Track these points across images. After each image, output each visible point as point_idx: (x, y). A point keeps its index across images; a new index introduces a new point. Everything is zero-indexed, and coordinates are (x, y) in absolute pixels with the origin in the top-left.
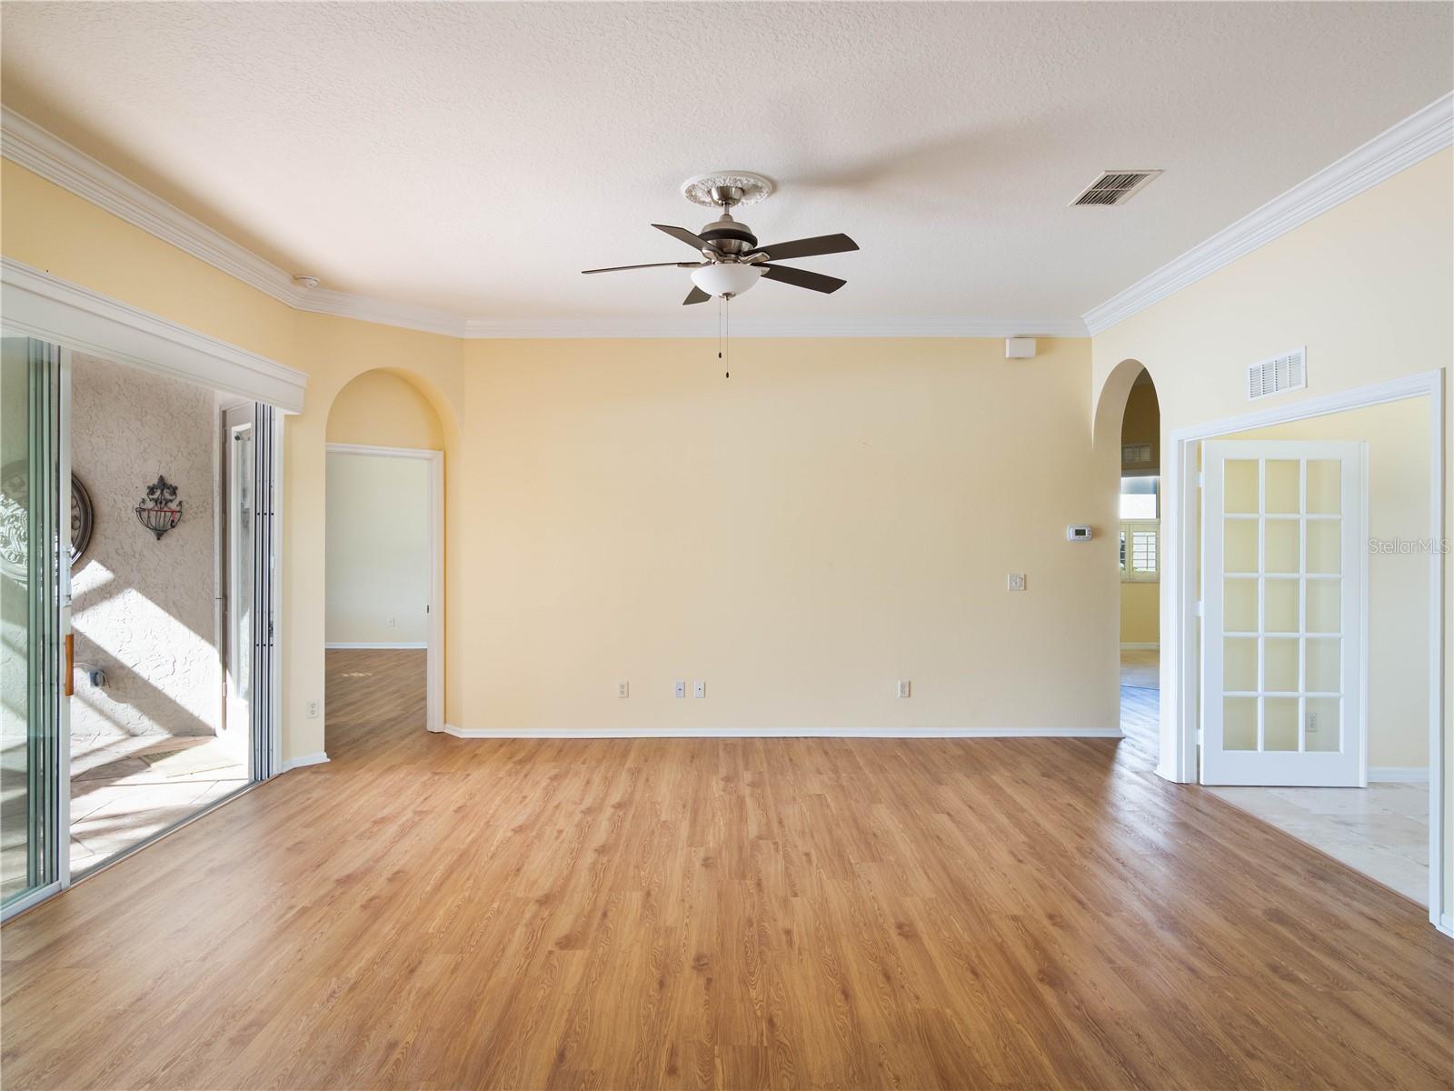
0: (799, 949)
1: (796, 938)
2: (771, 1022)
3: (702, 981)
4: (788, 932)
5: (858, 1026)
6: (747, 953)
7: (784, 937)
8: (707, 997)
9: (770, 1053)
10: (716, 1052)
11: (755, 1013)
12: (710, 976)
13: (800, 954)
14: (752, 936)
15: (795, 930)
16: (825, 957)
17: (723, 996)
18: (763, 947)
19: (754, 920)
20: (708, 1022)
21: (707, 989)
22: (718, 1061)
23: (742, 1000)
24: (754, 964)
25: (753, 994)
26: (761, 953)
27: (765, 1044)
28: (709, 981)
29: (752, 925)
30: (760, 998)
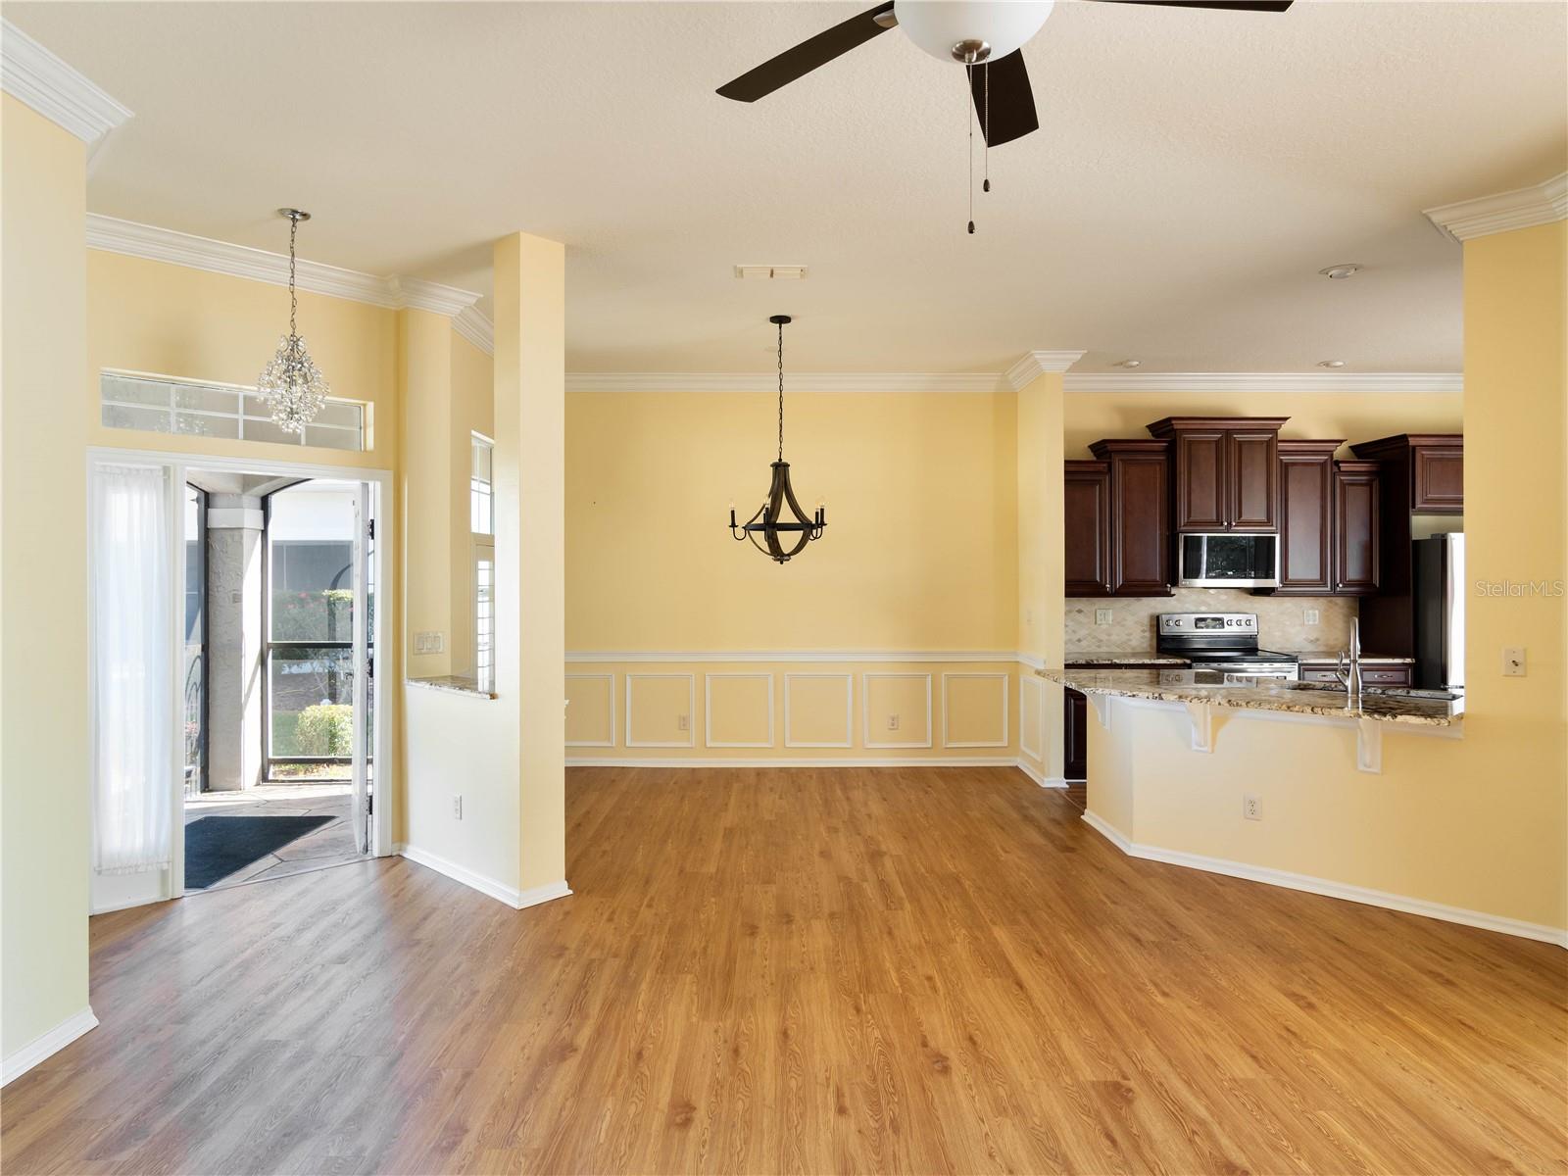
0: (828, 1087)
1: (831, 1100)
2: (858, 1010)
3: (932, 1044)
4: (842, 1111)
5: (782, 1008)
6: (891, 1079)
7: (847, 1102)
8: (921, 1029)
9: (857, 989)
10: (900, 989)
11: (873, 1017)
12: (925, 1049)
13: (828, 1079)
14: (888, 1104)
15: (832, 1114)
16: (799, 1075)
17: (906, 1030)
18: (873, 1086)
19: (890, 1131)
20: (914, 1009)
21: (925, 1037)
22: (897, 984)
23: (887, 1027)
24: (881, 1064)
25: (877, 1033)
26: (875, 1080)
27: (862, 996)
28: (925, 1045)
29: (892, 1121)
30: (870, 1030)
